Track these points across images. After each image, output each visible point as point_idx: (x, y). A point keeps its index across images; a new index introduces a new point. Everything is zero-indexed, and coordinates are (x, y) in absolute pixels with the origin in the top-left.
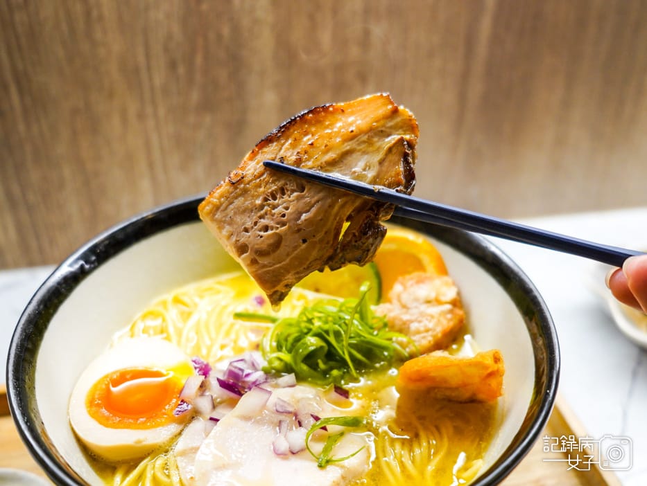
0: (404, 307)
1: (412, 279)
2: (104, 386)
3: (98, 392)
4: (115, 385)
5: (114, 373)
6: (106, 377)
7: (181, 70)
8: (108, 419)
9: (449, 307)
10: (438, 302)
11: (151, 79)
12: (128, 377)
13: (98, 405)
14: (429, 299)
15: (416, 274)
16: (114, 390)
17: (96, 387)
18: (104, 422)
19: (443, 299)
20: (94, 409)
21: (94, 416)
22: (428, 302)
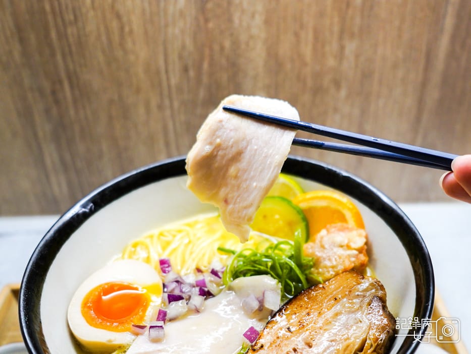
0: (323, 247)
1: (335, 227)
2: (97, 293)
3: (92, 297)
4: (105, 294)
5: (107, 284)
6: (100, 286)
7: (192, 73)
8: (93, 319)
9: (356, 252)
10: (348, 247)
11: (168, 79)
12: (116, 288)
13: (89, 307)
14: (343, 244)
15: (339, 224)
16: (104, 298)
17: (91, 292)
18: (91, 321)
19: (353, 245)
20: (86, 309)
21: (85, 315)
22: (341, 246)
